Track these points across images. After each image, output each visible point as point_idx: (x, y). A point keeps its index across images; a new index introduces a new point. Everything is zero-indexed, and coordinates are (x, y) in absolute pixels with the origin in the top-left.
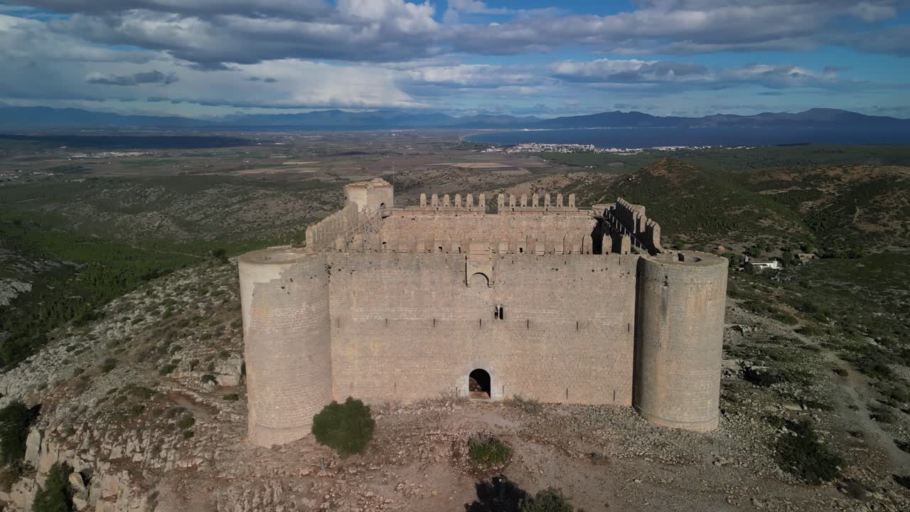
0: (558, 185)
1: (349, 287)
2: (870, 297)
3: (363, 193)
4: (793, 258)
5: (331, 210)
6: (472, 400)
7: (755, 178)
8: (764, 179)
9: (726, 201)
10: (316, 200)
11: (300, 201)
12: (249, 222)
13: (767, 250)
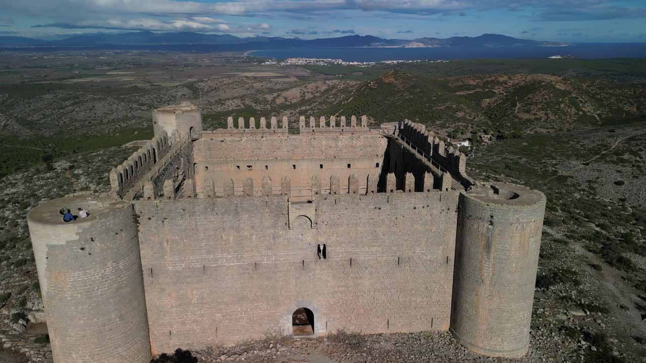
0: (319, 89)
1: (161, 236)
2: (532, 166)
3: (172, 119)
4: (479, 138)
5: (147, 110)
6: (295, 337)
7: (452, 83)
8: (458, 84)
9: (434, 100)
10: (135, 102)
11: (122, 103)
12: (81, 121)
13: (462, 133)
